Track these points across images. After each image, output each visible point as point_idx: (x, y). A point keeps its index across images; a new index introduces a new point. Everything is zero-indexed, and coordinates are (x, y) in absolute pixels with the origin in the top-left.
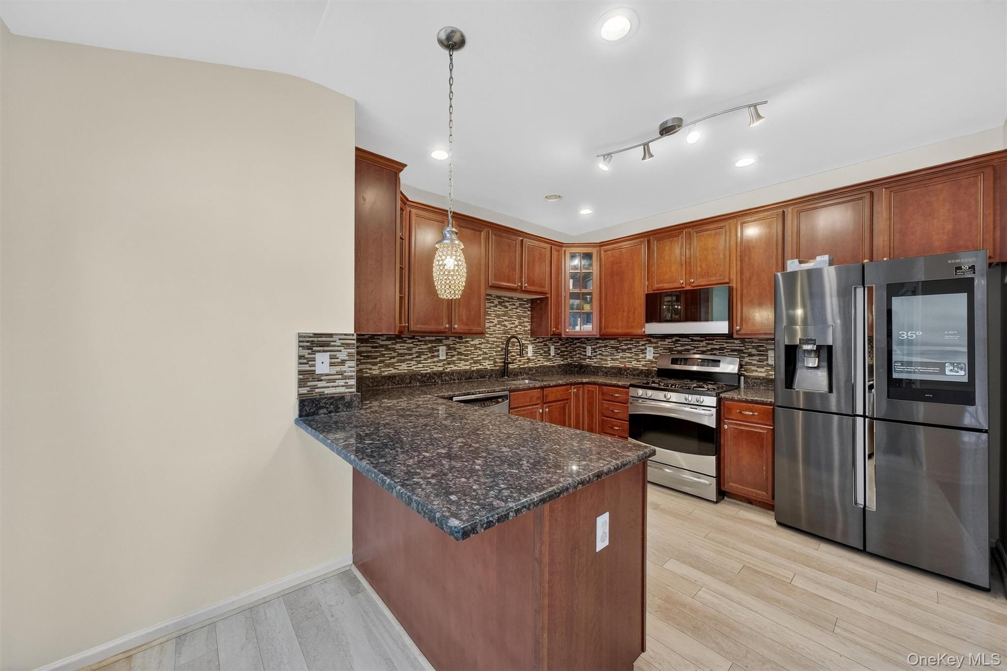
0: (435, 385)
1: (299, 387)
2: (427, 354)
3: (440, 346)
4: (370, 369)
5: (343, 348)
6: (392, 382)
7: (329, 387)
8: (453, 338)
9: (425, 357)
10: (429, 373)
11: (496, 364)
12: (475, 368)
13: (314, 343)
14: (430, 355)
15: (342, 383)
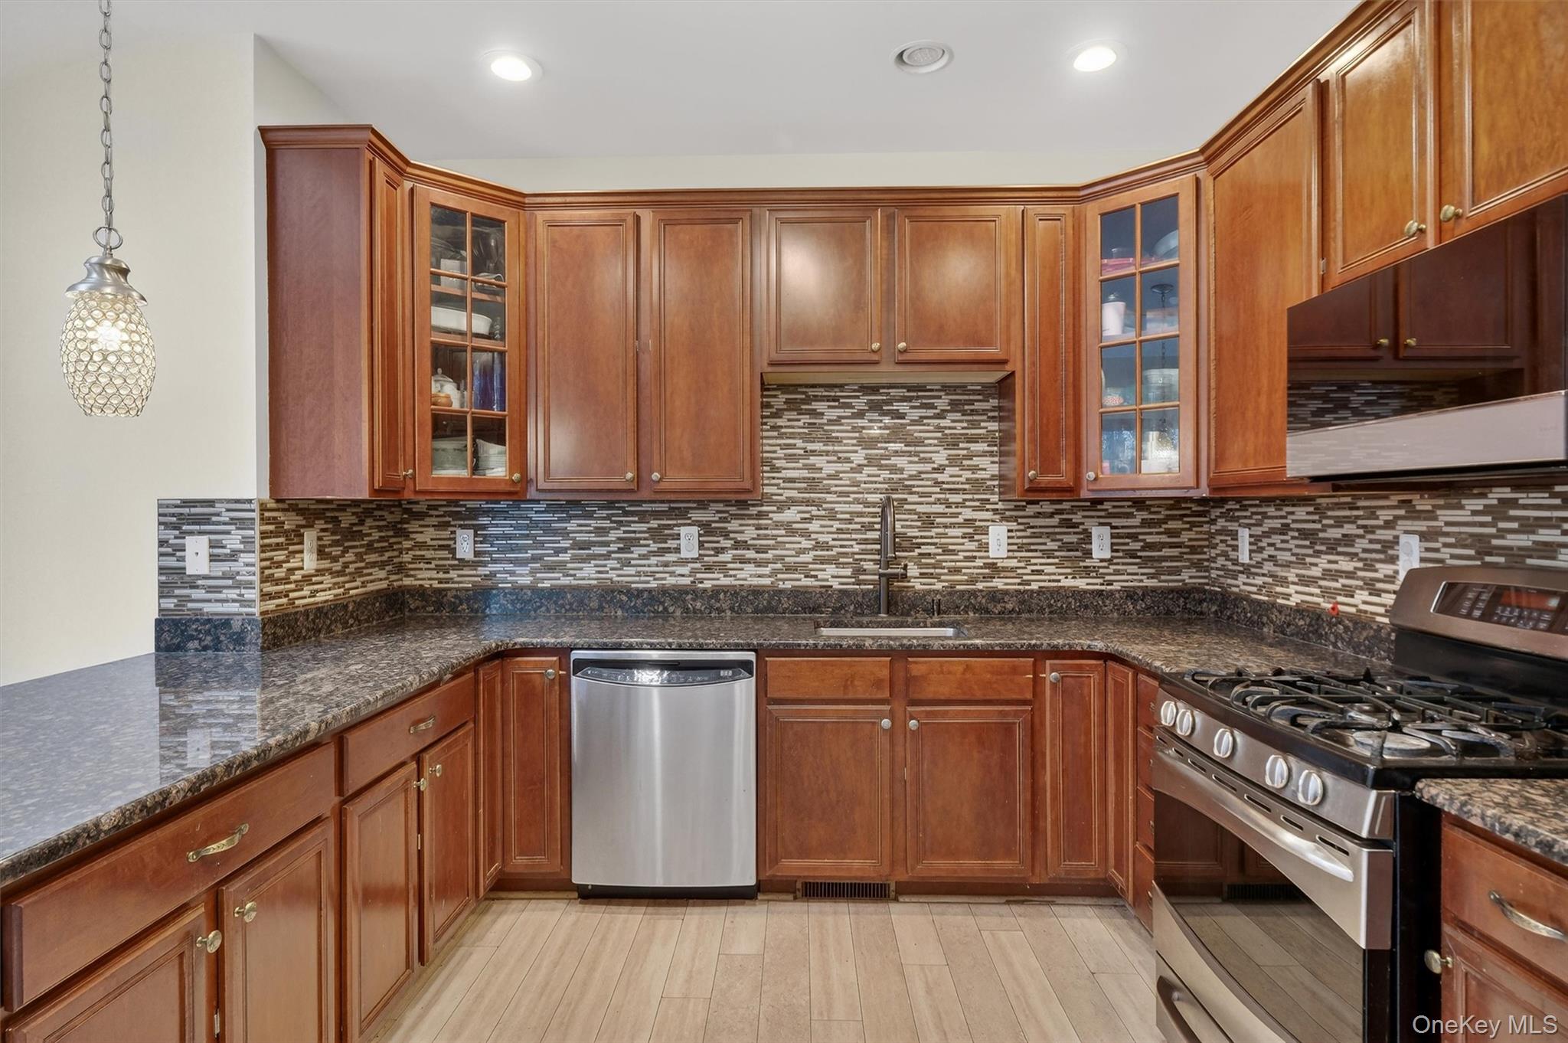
0: (666, 620)
1: (160, 597)
2: (648, 546)
3: (679, 525)
4: (512, 573)
5: (233, 527)
6: (556, 603)
7: (209, 601)
8: (721, 507)
9: (644, 551)
10: (650, 591)
11: (861, 577)
12: (788, 585)
13: (183, 517)
14: (654, 547)
15: (232, 594)
